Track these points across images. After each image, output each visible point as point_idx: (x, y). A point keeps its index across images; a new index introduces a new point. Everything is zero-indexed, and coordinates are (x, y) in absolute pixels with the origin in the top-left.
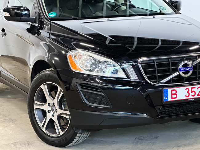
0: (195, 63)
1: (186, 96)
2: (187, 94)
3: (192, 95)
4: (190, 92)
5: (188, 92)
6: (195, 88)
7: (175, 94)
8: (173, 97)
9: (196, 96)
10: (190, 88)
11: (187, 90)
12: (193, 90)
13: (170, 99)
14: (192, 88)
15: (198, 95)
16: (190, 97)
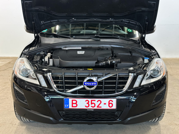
0: (100, 80)
1: (86, 106)
2: (87, 105)
3: (92, 106)
4: (90, 103)
5: (88, 103)
6: (95, 100)
7: (76, 103)
8: (73, 106)
9: (96, 108)
10: (90, 100)
11: (87, 102)
12: (93, 102)
13: (70, 107)
14: (92, 101)
15: (98, 107)
16: (90, 107)
